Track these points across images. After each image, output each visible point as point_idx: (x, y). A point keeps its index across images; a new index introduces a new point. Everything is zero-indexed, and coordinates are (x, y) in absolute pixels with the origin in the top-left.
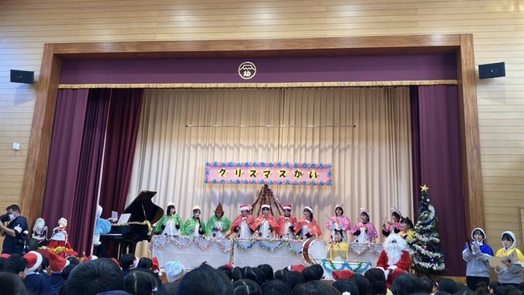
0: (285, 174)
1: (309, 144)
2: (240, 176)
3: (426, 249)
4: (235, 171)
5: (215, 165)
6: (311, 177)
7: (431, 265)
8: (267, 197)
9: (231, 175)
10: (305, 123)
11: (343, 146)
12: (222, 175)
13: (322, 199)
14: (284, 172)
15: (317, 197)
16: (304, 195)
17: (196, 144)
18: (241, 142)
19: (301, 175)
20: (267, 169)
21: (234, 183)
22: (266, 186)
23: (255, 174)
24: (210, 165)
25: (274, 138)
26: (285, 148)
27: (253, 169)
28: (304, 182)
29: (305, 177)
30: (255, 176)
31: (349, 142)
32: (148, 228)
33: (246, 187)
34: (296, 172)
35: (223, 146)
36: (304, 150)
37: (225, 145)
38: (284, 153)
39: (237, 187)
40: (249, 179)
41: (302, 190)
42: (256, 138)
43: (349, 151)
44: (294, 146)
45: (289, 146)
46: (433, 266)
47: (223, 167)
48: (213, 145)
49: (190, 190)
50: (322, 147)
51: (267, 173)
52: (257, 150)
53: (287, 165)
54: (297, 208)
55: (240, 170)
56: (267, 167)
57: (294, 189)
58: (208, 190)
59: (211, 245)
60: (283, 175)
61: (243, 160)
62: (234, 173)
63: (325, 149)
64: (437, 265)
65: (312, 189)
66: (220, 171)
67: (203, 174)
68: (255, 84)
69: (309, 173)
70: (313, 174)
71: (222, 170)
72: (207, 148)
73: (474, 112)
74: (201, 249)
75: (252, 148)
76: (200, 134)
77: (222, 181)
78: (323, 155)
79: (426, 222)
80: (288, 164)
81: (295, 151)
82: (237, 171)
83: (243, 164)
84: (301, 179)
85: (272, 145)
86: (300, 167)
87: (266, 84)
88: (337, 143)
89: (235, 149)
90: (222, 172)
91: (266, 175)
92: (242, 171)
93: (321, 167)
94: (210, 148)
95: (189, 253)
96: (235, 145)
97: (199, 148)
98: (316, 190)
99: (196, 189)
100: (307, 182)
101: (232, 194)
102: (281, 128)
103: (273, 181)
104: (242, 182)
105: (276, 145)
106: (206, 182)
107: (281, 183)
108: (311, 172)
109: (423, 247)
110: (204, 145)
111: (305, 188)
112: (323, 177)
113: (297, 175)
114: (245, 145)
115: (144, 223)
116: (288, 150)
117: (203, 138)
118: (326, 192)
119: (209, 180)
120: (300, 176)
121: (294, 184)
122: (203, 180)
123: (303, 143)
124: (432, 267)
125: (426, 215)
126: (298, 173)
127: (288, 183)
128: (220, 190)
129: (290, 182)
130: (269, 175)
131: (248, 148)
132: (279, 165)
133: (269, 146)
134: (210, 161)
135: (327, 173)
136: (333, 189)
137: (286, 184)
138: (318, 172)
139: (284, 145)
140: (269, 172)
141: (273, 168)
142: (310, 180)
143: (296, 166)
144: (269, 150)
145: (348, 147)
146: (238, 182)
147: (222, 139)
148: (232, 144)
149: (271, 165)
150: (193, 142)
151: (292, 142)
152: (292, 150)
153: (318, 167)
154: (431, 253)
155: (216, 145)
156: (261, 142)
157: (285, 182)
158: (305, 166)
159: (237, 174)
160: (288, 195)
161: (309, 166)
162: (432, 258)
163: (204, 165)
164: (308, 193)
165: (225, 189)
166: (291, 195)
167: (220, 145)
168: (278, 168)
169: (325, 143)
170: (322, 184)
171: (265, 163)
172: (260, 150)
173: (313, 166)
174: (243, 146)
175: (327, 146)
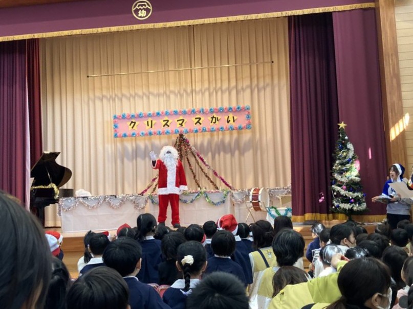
0: (200, 122)
1: (225, 86)
2: (151, 127)
3: (346, 190)
4: (146, 123)
5: (124, 117)
6: (228, 122)
7: (351, 206)
8: (183, 147)
9: (142, 126)
10: (219, 63)
11: (261, 84)
12: (133, 127)
13: (242, 145)
14: (200, 119)
15: (238, 141)
16: (223, 142)
17: (101, 96)
18: (151, 90)
19: (218, 120)
20: (181, 118)
21: (146, 134)
22: (181, 136)
23: (168, 124)
24: (118, 118)
25: (186, 83)
26: (199, 93)
27: (166, 118)
28: (222, 128)
29: (222, 123)
30: (168, 126)
31: (268, 80)
32: (54, 191)
33: (160, 138)
34: (212, 118)
35: (131, 95)
36: (219, 93)
37: (134, 94)
38: (199, 97)
39: (150, 139)
40: (162, 129)
41: (221, 137)
42: (167, 84)
43: (268, 90)
44: (209, 89)
45: (203, 91)
46: (353, 206)
47: (133, 119)
48: (120, 95)
49: (100, 147)
50: (239, 87)
51: (181, 122)
52: (168, 97)
53: (202, 112)
54: (217, 156)
55: (152, 121)
56: (180, 115)
57: (212, 136)
58: (119, 145)
59: (124, 203)
60: (198, 122)
61: (154, 109)
62: (145, 124)
63: (243, 89)
64: (357, 205)
65: (231, 134)
66: (130, 123)
67: (112, 128)
68: (152, 24)
69: (226, 118)
70: (231, 119)
71: (132, 122)
72: (114, 100)
73: (393, 38)
74: (113, 208)
75: (163, 95)
76: (104, 84)
77: (133, 134)
78: (241, 96)
79: (344, 161)
80: (203, 110)
81: (210, 95)
82: (148, 122)
83: (154, 114)
84: (218, 125)
85: (185, 91)
86: (216, 112)
87: (165, 23)
88: (255, 82)
89: (145, 98)
90: (133, 124)
91: (180, 124)
92: (154, 122)
93: (239, 110)
94: (116, 99)
95: (101, 214)
96: (144, 94)
97: (105, 101)
98: (235, 135)
99: (106, 145)
100: (225, 127)
101: (146, 147)
102: (193, 71)
103: (188, 130)
104: (155, 133)
105: (189, 90)
106: (116, 136)
107: (197, 131)
108: (228, 117)
109: (342, 188)
110: (110, 97)
111: (224, 134)
112: (241, 120)
113: (214, 121)
114: (155, 92)
115: (50, 186)
116: (203, 94)
117: (108, 89)
118: (247, 136)
119: (118, 134)
120: (217, 122)
121: (211, 131)
122: (113, 134)
123: (219, 85)
124: (352, 208)
125: (344, 154)
126: (214, 119)
127: (204, 130)
128: (132, 144)
129: (207, 129)
130: (183, 124)
131: (159, 95)
132: (193, 112)
133: (182, 92)
134: (118, 114)
135: (245, 116)
136: (254, 132)
137: (202, 131)
138: (236, 116)
139: (197, 89)
140: (183, 120)
141: (187, 115)
142: (228, 125)
143: (212, 111)
144: (182, 96)
145: (268, 85)
146: (150, 134)
147: (129, 88)
148: (140, 93)
149: (185, 113)
150: (98, 94)
151: (206, 85)
152: (207, 94)
153: (236, 111)
154: (351, 193)
155: (123, 95)
156: (172, 88)
157: (202, 129)
158: (221, 111)
159: (148, 125)
160: (205, 144)
161: (225, 111)
162: (352, 198)
163: (112, 119)
164: (227, 139)
165: (138, 142)
166: (210, 143)
167: (128, 95)
168: (192, 115)
169: (243, 83)
170: (240, 128)
171: (178, 110)
172: (172, 96)
173: (230, 110)
174: (153, 94)
175: (244, 86)
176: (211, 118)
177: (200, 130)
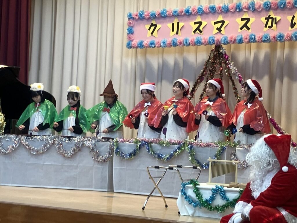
0: (249, 25)
2: (177, 33)
4: (170, 25)
6: (293, 25)
12: (152, 33)
14: (248, 20)
19: (276, 23)
20: (220, 18)
21: (169, 45)
22: (218, 47)
23: (201, 28)
24: (133, 18)
27: (198, 19)
28: (280, 36)
30: (201, 32)
34: (268, 19)
47: (153, 20)
51: (219, 25)
53: (253, 8)
55: (178, 23)
56: (219, 13)
60: (245, 25)
66: (148, 27)
67: (126, 34)
71: (152, 25)
77: (152, 44)
80: (253, 4)
82: (173, 24)
83: (181, 12)
84: (274, 32)
86: (275, 9)
91: (217, 29)
92: (181, 25)
100: (285, 35)
103: (229, 39)
104: (181, 43)
106: (129, 46)
108: (294, 17)
113: (269, 24)
119: (132, 43)
120: (274, 25)
127: (252, 40)
129: (257, 38)
130: (222, 29)
132: (239, 9)
134: (134, 12)
137: (249, 42)
140: (223, 22)
141: (230, 14)
142: (292, 31)
143: (268, 7)
149: (226, 11)
157: (248, 38)
158: (281, 7)
159: (173, 30)
160: (261, 60)
161: (289, 6)
168: (237, 14)
171: (217, 6)
173: (296, 5)
176: (266, 19)
177: (246, 38)
